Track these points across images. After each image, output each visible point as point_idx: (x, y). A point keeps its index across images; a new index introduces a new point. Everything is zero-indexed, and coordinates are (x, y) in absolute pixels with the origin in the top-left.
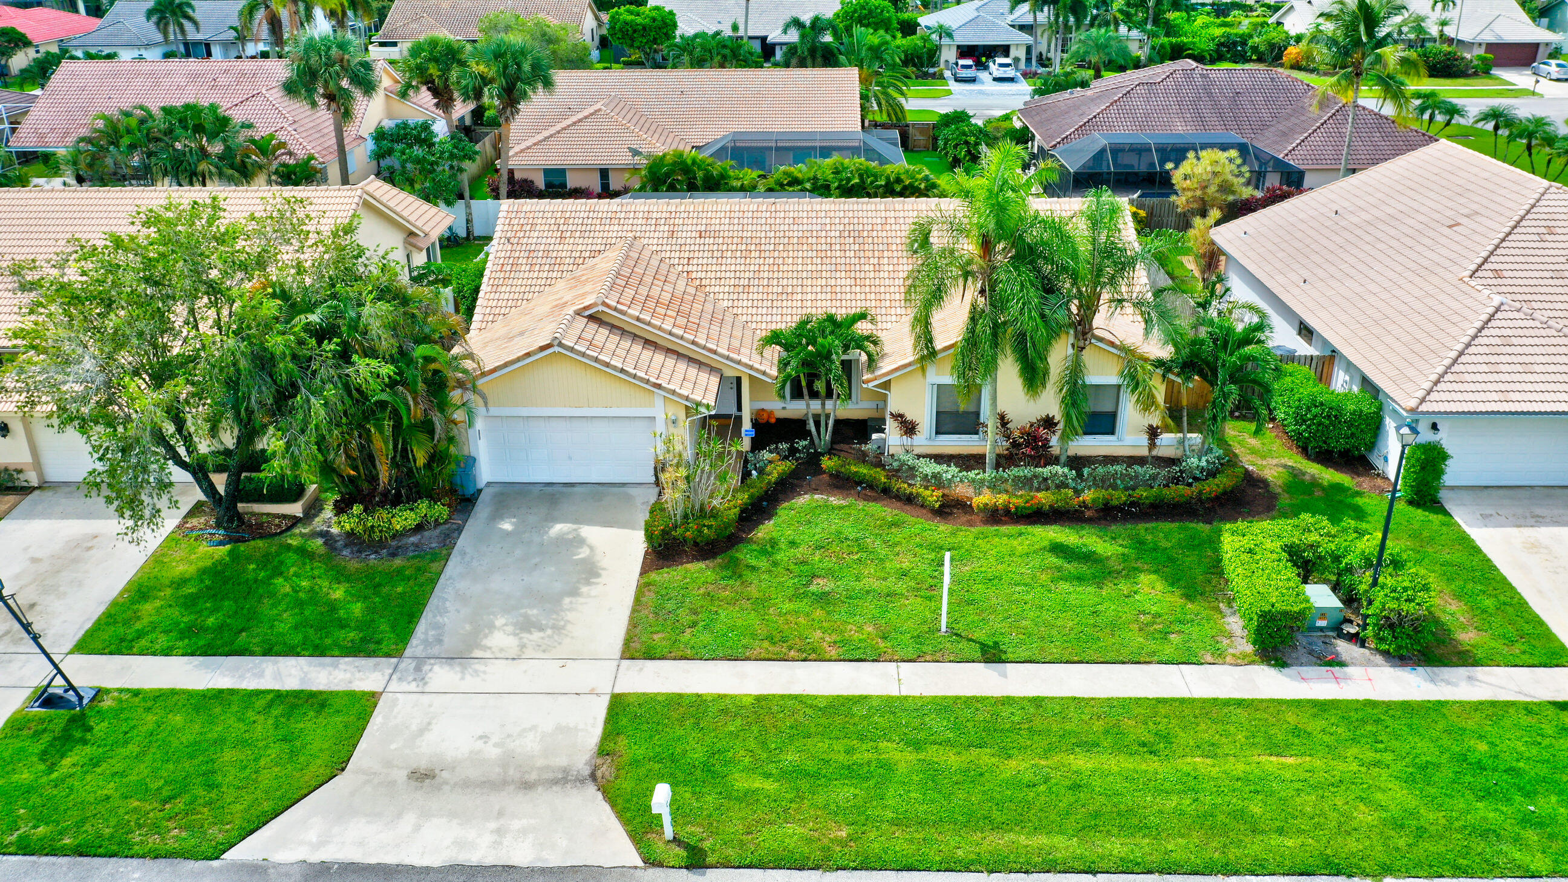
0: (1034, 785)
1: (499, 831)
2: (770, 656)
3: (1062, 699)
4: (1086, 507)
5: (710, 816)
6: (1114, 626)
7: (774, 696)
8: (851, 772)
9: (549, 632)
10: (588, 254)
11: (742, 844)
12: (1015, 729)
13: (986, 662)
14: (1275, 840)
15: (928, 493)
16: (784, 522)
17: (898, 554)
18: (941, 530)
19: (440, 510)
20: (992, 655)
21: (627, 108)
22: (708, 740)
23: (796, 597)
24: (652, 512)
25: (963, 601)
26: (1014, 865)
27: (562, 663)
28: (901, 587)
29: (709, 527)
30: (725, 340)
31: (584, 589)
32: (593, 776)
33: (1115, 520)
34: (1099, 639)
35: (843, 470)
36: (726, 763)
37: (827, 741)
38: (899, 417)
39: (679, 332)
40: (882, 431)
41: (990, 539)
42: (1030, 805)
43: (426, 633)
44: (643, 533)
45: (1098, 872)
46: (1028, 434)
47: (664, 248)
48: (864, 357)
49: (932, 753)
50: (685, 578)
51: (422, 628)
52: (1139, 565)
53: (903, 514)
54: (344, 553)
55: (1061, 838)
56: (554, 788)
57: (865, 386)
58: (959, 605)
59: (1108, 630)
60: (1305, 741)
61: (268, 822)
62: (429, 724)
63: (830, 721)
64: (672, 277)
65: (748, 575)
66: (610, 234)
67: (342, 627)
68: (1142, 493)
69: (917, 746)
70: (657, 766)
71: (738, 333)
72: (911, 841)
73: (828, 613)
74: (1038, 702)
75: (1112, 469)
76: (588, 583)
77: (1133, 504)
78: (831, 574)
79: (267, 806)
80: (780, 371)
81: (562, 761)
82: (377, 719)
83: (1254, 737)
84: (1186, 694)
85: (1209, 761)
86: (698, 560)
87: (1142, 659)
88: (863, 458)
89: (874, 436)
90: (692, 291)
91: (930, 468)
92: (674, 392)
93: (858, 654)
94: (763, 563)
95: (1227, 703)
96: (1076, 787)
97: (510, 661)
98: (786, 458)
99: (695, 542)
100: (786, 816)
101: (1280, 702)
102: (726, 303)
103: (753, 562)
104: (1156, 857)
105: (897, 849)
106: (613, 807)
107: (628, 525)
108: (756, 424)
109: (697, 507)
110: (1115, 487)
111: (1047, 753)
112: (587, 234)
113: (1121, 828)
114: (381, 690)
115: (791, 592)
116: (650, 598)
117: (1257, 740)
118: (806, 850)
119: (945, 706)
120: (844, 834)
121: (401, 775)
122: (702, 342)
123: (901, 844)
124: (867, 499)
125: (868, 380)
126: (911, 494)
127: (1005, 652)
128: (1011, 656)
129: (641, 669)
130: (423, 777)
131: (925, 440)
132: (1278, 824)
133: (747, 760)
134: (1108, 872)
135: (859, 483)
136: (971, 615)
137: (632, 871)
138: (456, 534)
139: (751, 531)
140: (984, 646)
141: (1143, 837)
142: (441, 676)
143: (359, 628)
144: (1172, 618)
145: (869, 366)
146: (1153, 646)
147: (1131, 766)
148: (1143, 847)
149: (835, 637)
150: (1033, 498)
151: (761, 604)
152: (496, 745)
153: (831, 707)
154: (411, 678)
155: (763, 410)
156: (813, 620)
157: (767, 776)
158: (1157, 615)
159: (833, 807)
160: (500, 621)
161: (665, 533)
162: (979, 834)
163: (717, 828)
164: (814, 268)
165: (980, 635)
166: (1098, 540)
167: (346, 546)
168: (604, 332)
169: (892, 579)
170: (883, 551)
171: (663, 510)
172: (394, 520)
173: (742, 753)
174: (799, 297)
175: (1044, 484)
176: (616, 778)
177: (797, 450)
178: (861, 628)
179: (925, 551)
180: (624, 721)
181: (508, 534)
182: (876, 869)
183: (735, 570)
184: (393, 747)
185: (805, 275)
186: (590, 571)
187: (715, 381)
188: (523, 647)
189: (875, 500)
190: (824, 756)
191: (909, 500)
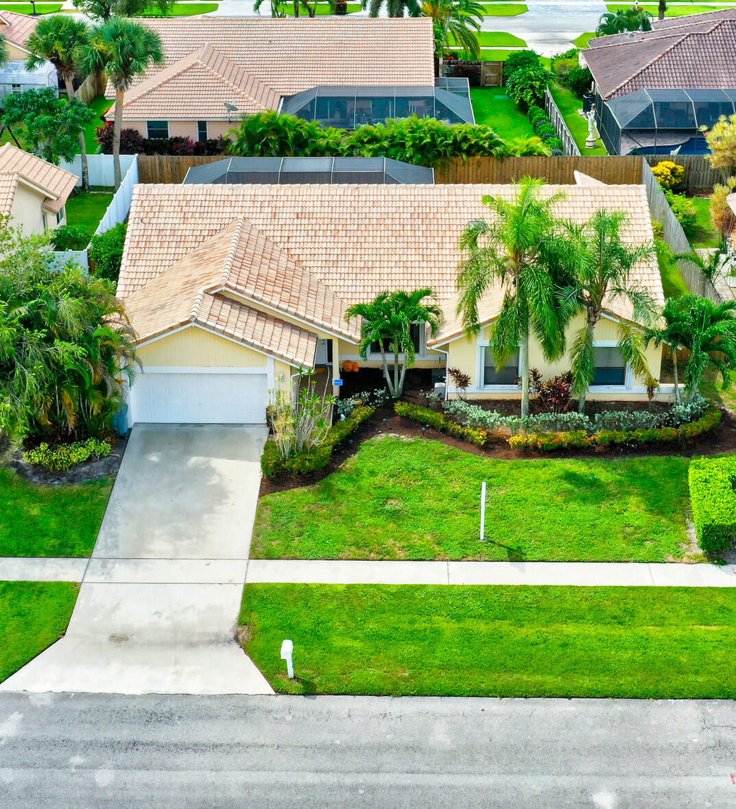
0: (537, 644)
1: (177, 673)
2: (357, 557)
3: (562, 587)
4: (596, 443)
5: (318, 663)
6: (605, 536)
7: (359, 585)
8: (413, 636)
9: (195, 539)
10: (206, 233)
11: (339, 680)
12: (528, 607)
13: (511, 561)
14: (692, 678)
15: (476, 433)
16: (365, 455)
17: (451, 481)
18: (484, 463)
19: (105, 447)
20: (515, 556)
21: (221, 57)
22: (315, 615)
23: (375, 513)
24: (266, 448)
25: (498, 517)
26: (518, 693)
27: (207, 562)
28: (453, 506)
29: (310, 461)
30: (319, 310)
31: (218, 508)
32: (236, 639)
33: (617, 454)
34: (593, 545)
35: (411, 413)
36: (328, 630)
37: (397, 616)
38: (455, 372)
39: (284, 306)
40: (443, 381)
41: (521, 469)
42: (531, 656)
43: (105, 540)
44: (259, 465)
45: (572, 697)
46: (554, 387)
47: (268, 227)
48: (428, 324)
49: (469, 624)
50: (293, 499)
51: (102, 536)
52: (631, 489)
53: (457, 449)
54: (34, 480)
55: (550, 677)
56: (211, 646)
57: (429, 348)
58: (494, 520)
59: (601, 539)
60: (726, 615)
61: (21, 668)
62: (118, 604)
63: (399, 602)
64: (276, 255)
65: (339, 497)
66: (224, 215)
67: (44, 536)
68: (639, 433)
69: (458, 618)
70: (280, 632)
71: (329, 303)
72: (451, 679)
73: (399, 526)
74: (545, 589)
75: (616, 414)
76: (221, 504)
77: (633, 442)
78: (401, 496)
79: (18, 658)
80: (362, 336)
81: (214, 629)
82: (81, 602)
83: (692, 612)
84: (650, 584)
85: (658, 629)
86: (302, 486)
87: (623, 559)
88: (427, 404)
89: (437, 385)
90: (292, 266)
91: (476, 413)
92: (282, 357)
93: (419, 556)
94: (350, 488)
95: (678, 589)
96: (565, 645)
97: (168, 561)
98: (367, 404)
99: (299, 472)
100: (368, 663)
101: (714, 589)
102: (319, 276)
103: (343, 487)
104: (611, 688)
105: (442, 683)
106: (251, 658)
107: (249, 458)
108: (343, 374)
109: (301, 445)
110: (619, 429)
111: (548, 623)
112: (205, 215)
113: (591, 670)
114: (81, 581)
115: (371, 510)
116: (267, 514)
117: (693, 614)
118: (382, 684)
119: (480, 593)
120: (407, 674)
121: (105, 638)
122: (302, 314)
123: (445, 680)
124: (430, 437)
125: (430, 343)
126: (463, 433)
127: (525, 554)
128: (529, 557)
129: (264, 567)
130: (119, 639)
131: (476, 389)
132: (696, 668)
133: (341, 628)
134: (578, 697)
135: (424, 424)
136: (503, 527)
137: (268, 697)
138: (116, 465)
139: (341, 462)
140: (510, 550)
141: (605, 676)
142: (121, 571)
143: (56, 537)
144: (649, 529)
145: (433, 333)
146: (631, 550)
147: (604, 632)
148: (604, 682)
149: (403, 544)
150: (555, 437)
151: (349, 519)
152: (167, 618)
153: (399, 592)
154: (100, 573)
155: (348, 361)
156: (388, 531)
157: (356, 638)
158: (639, 528)
159: (400, 657)
160: (157, 532)
161: (277, 465)
162: (496, 674)
163: (323, 670)
164: (390, 246)
165: (508, 542)
166: (603, 470)
167: (34, 474)
168: (227, 307)
169: (446, 501)
170: (440, 479)
171: (275, 447)
172: (71, 455)
173: (338, 623)
174: (378, 271)
175: (565, 427)
176: (252, 640)
177: (376, 397)
178: (422, 536)
179: (472, 479)
180: (255, 602)
181: (156, 465)
182: (427, 695)
183: (330, 493)
184: (96, 620)
185: (382, 252)
186: (220, 494)
187: (312, 343)
188: (176, 551)
189: (436, 438)
190: (395, 626)
191: (462, 438)
